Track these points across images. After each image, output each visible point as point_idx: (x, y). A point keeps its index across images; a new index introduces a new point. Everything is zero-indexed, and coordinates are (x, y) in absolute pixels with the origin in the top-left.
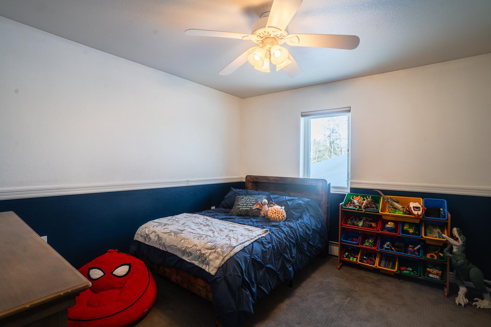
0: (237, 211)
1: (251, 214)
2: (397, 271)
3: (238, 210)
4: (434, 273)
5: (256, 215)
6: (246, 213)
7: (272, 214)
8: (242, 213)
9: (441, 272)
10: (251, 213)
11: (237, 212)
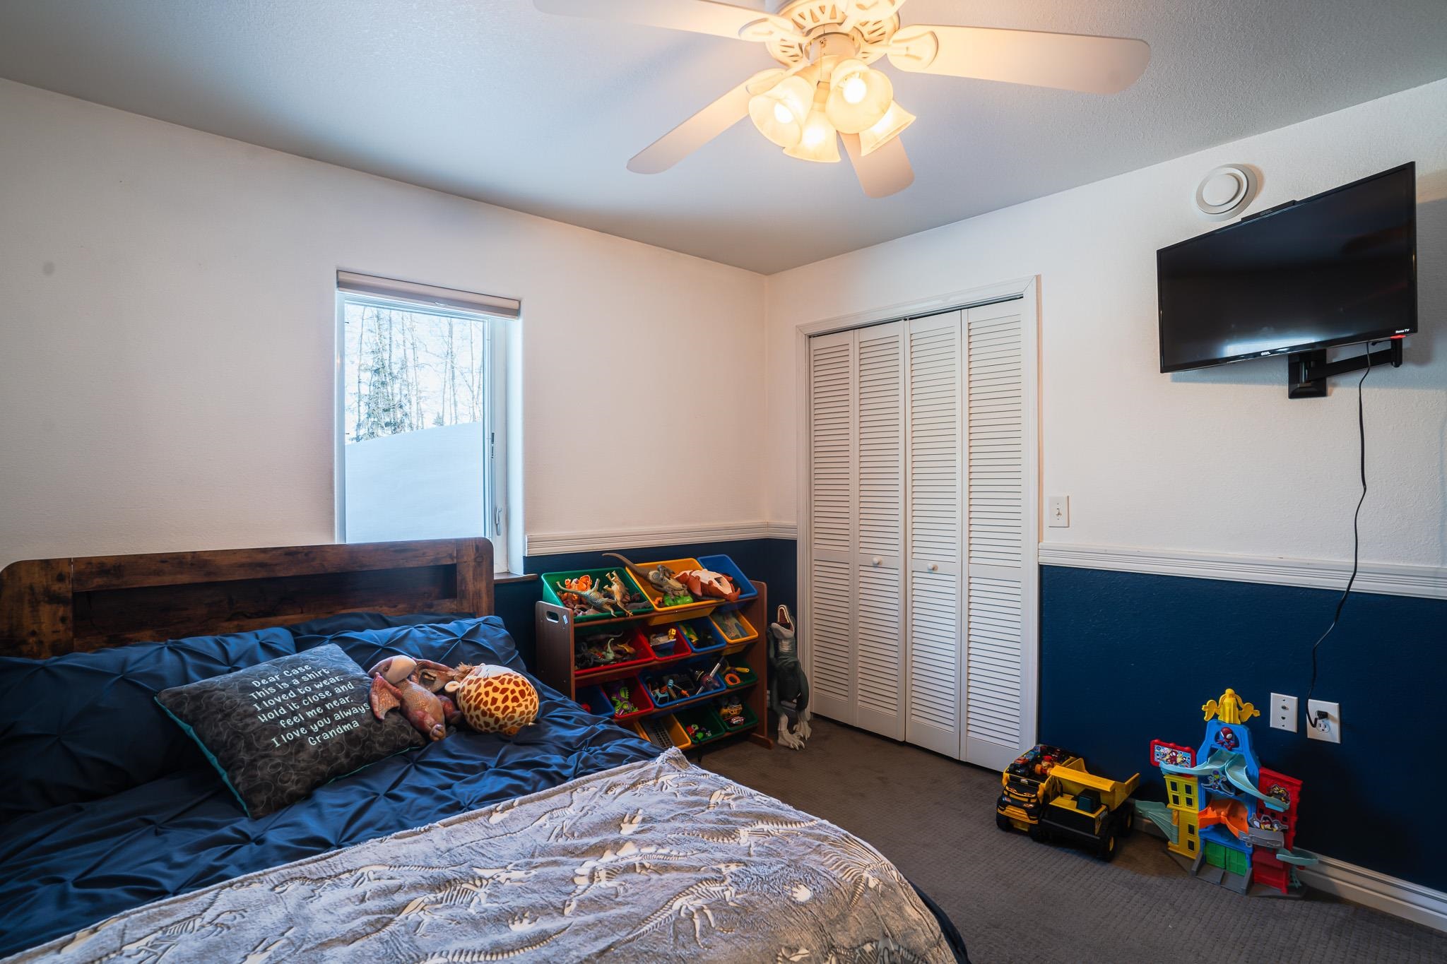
0: (303, 764)
1: (382, 744)
2: (692, 743)
3: (303, 756)
4: (734, 713)
5: (404, 741)
6: (356, 751)
7: (515, 704)
8: (337, 758)
9: (740, 705)
10: (382, 739)
11: (304, 769)
